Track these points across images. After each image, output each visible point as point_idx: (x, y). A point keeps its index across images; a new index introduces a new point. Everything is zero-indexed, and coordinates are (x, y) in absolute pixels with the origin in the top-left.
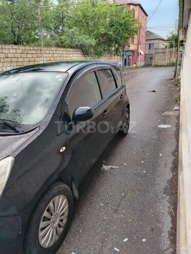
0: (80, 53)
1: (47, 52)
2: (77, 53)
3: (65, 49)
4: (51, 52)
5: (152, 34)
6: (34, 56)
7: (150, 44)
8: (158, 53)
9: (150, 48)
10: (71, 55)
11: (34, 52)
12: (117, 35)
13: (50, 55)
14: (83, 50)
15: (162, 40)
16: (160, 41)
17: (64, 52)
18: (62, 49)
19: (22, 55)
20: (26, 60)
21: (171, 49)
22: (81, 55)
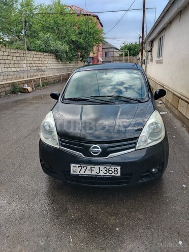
0: (54, 57)
1: (29, 55)
2: (52, 57)
3: (42, 54)
4: (32, 56)
5: (107, 43)
6: (19, 58)
7: (106, 52)
8: (115, 60)
9: (106, 56)
10: (47, 60)
11: (18, 55)
12: (86, 43)
13: (31, 59)
14: (58, 55)
15: (116, 49)
16: (115, 50)
17: (42, 56)
18: (40, 53)
19: (9, 58)
20: (12, 62)
21: (126, 58)
22: (55, 60)
